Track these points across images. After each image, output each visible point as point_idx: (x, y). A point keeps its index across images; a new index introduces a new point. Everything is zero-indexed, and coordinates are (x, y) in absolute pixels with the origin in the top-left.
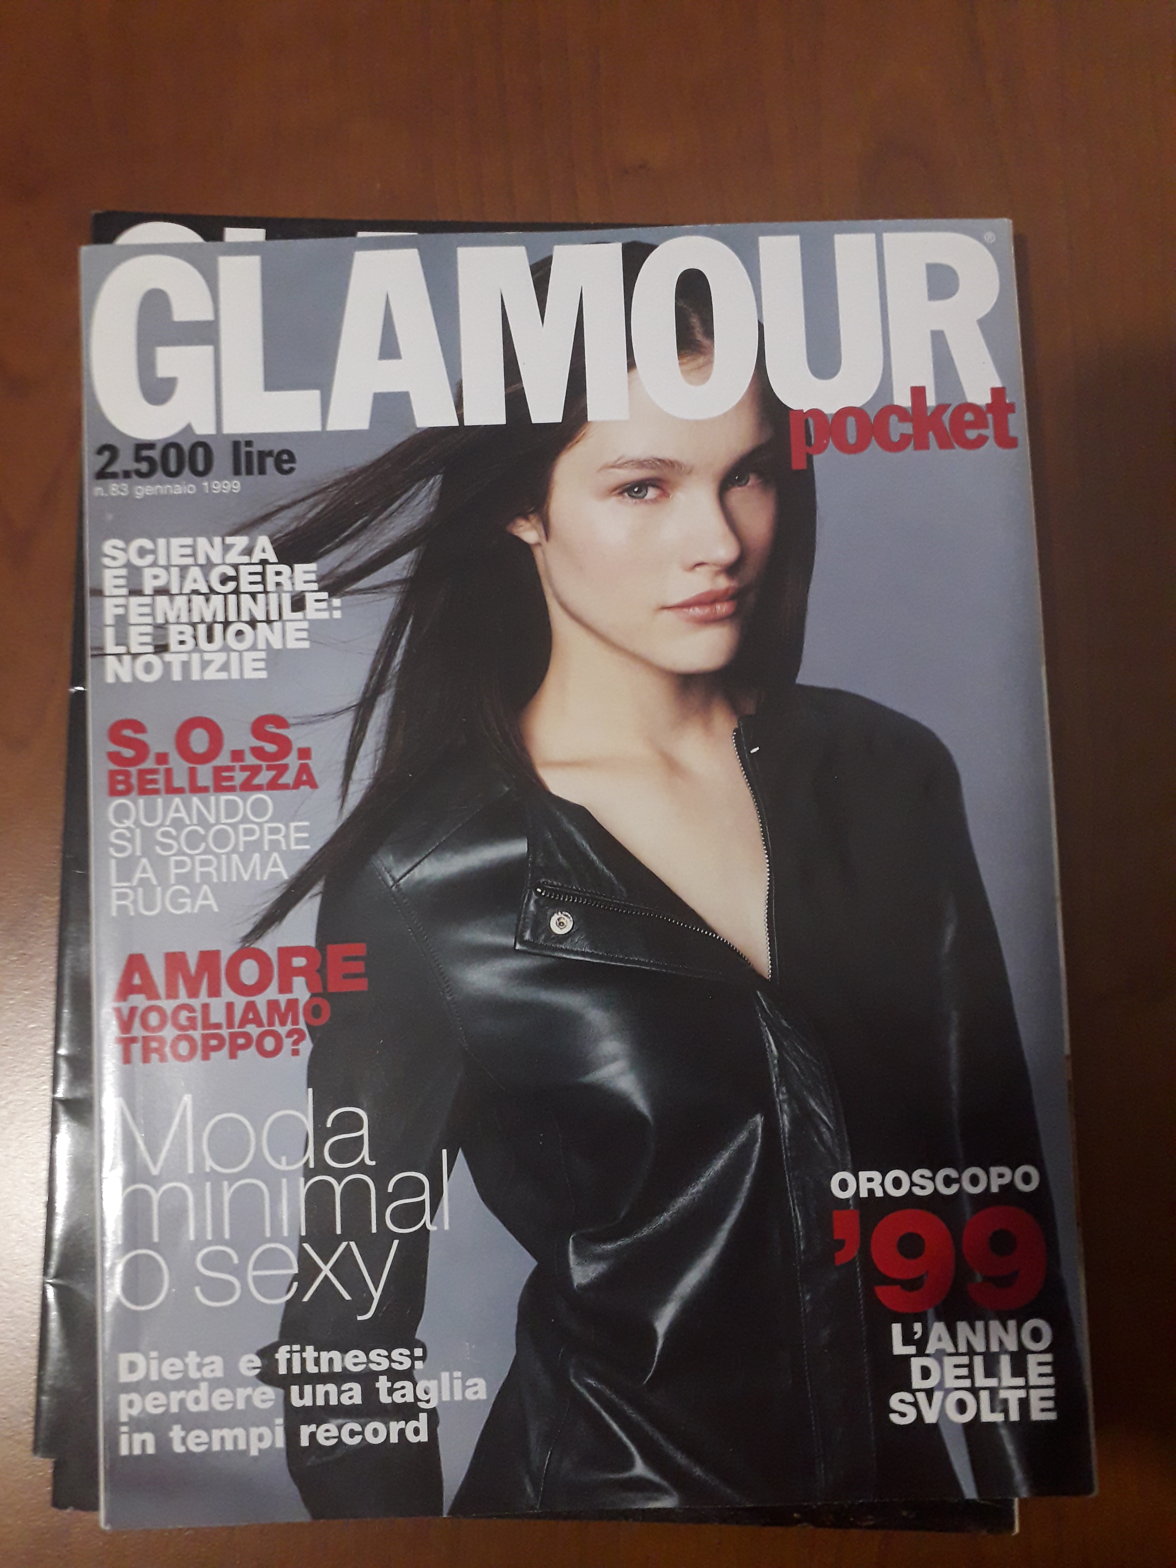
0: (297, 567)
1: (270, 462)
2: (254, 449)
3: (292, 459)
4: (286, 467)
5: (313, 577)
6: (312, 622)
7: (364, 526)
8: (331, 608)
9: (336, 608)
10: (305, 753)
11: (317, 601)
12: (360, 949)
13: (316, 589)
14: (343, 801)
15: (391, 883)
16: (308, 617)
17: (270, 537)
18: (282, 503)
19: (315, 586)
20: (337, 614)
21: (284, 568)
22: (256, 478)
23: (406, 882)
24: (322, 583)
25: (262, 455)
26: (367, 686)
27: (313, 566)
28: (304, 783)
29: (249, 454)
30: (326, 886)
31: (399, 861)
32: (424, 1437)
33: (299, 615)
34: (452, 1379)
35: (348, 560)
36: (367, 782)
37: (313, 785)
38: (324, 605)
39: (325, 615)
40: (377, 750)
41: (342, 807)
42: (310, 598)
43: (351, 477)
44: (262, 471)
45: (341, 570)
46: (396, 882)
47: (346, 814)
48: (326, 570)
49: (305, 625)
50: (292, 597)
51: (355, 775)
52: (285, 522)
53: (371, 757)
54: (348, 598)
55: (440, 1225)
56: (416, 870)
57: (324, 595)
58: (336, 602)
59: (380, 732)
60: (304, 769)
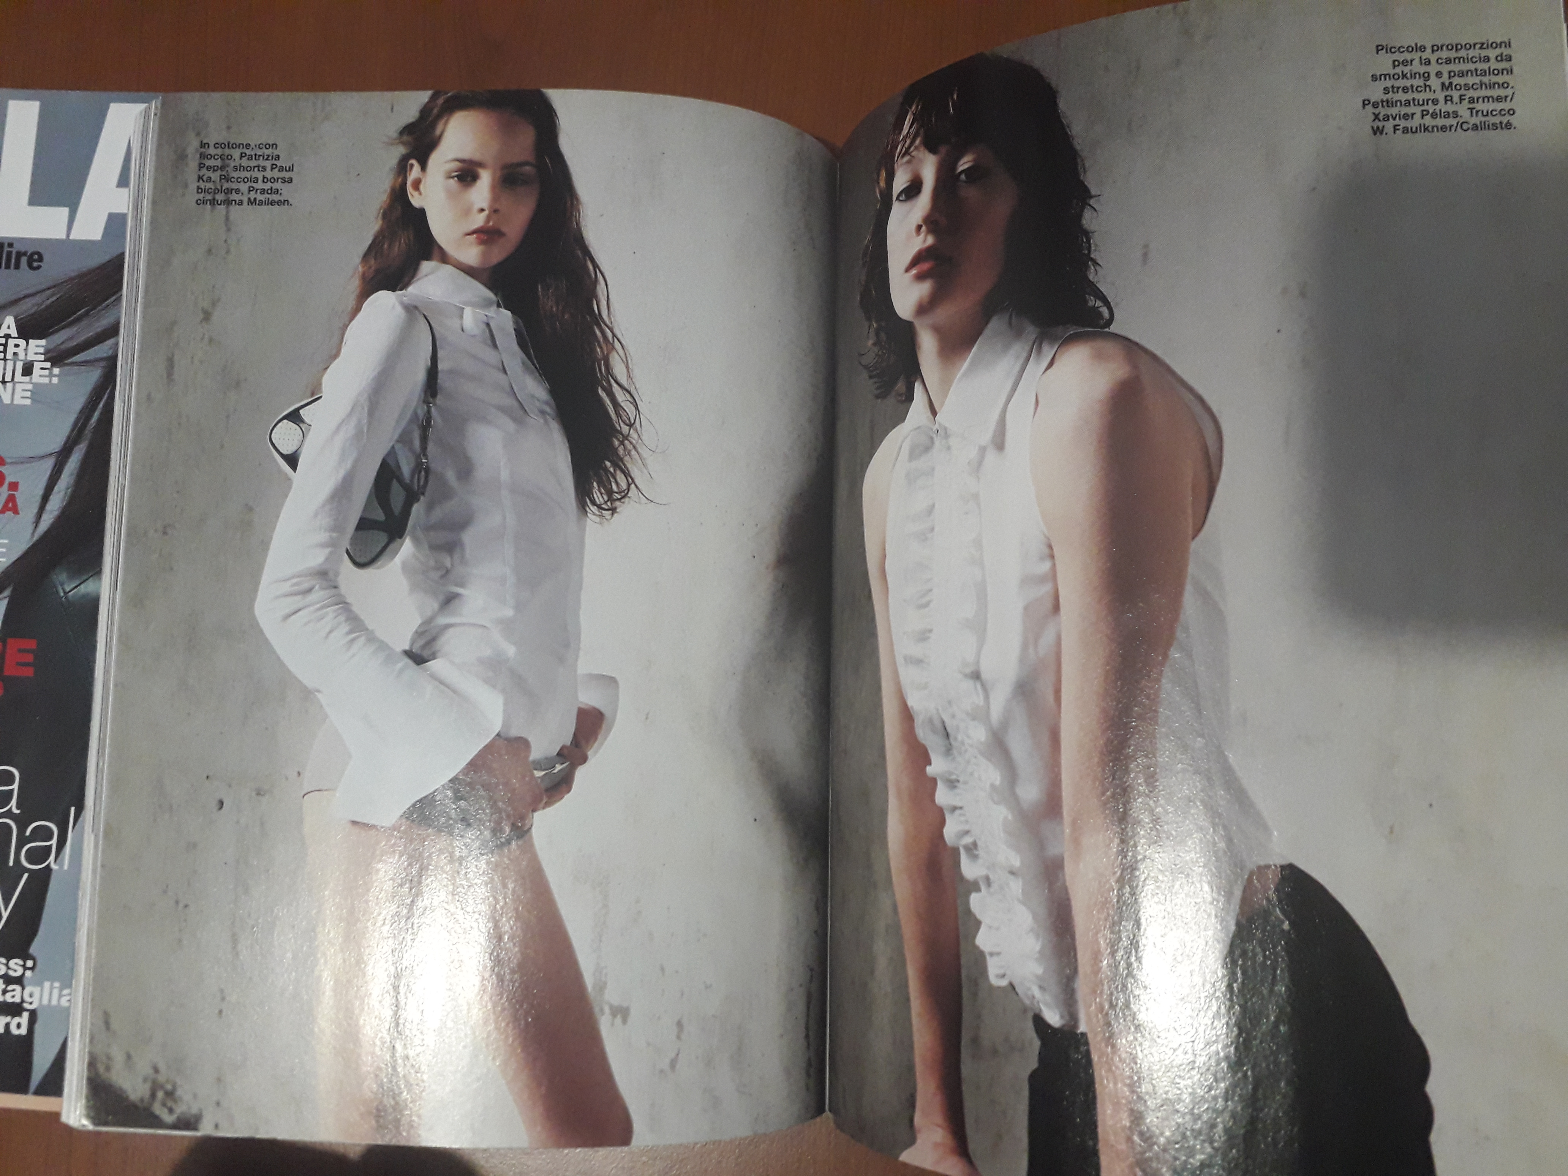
0: (31, 341)
1: (24, 260)
2: (14, 250)
3: (41, 259)
4: (35, 264)
5: (42, 350)
6: (35, 385)
7: (87, 314)
8: (51, 375)
9: (55, 376)
10: (14, 486)
11: (42, 369)
12: (32, 644)
13: (43, 359)
14: (36, 527)
15: (62, 594)
16: (34, 381)
17: (15, 318)
18: (26, 292)
19: (42, 357)
20: (55, 380)
21: (22, 343)
22: (12, 270)
23: (73, 596)
24: (49, 355)
25: (19, 255)
26: (69, 438)
27: (43, 342)
28: (9, 510)
29: (9, 254)
30: (13, 591)
31: (71, 577)
32: (23, 1031)
33: (27, 379)
34: (52, 988)
35: (71, 339)
36: (56, 513)
37: (16, 511)
38: (46, 372)
39: (46, 380)
40: (68, 489)
41: (34, 531)
42: (37, 366)
43: (82, 276)
44: (17, 267)
45: (63, 347)
46: (66, 593)
47: (37, 536)
48: (52, 347)
49: (30, 387)
50: (24, 365)
51: (49, 507)
52: (28, 307)
53: (62, 493)
54: (66, 368)
55: (61, 866)
56: (82, 586)
57: (48, 365)
58: (56, 371)
59: (72, 474)
60: (11, 499)
